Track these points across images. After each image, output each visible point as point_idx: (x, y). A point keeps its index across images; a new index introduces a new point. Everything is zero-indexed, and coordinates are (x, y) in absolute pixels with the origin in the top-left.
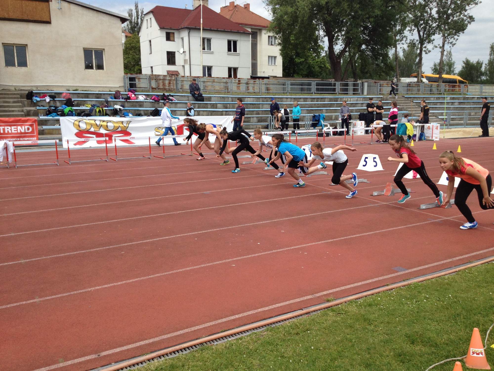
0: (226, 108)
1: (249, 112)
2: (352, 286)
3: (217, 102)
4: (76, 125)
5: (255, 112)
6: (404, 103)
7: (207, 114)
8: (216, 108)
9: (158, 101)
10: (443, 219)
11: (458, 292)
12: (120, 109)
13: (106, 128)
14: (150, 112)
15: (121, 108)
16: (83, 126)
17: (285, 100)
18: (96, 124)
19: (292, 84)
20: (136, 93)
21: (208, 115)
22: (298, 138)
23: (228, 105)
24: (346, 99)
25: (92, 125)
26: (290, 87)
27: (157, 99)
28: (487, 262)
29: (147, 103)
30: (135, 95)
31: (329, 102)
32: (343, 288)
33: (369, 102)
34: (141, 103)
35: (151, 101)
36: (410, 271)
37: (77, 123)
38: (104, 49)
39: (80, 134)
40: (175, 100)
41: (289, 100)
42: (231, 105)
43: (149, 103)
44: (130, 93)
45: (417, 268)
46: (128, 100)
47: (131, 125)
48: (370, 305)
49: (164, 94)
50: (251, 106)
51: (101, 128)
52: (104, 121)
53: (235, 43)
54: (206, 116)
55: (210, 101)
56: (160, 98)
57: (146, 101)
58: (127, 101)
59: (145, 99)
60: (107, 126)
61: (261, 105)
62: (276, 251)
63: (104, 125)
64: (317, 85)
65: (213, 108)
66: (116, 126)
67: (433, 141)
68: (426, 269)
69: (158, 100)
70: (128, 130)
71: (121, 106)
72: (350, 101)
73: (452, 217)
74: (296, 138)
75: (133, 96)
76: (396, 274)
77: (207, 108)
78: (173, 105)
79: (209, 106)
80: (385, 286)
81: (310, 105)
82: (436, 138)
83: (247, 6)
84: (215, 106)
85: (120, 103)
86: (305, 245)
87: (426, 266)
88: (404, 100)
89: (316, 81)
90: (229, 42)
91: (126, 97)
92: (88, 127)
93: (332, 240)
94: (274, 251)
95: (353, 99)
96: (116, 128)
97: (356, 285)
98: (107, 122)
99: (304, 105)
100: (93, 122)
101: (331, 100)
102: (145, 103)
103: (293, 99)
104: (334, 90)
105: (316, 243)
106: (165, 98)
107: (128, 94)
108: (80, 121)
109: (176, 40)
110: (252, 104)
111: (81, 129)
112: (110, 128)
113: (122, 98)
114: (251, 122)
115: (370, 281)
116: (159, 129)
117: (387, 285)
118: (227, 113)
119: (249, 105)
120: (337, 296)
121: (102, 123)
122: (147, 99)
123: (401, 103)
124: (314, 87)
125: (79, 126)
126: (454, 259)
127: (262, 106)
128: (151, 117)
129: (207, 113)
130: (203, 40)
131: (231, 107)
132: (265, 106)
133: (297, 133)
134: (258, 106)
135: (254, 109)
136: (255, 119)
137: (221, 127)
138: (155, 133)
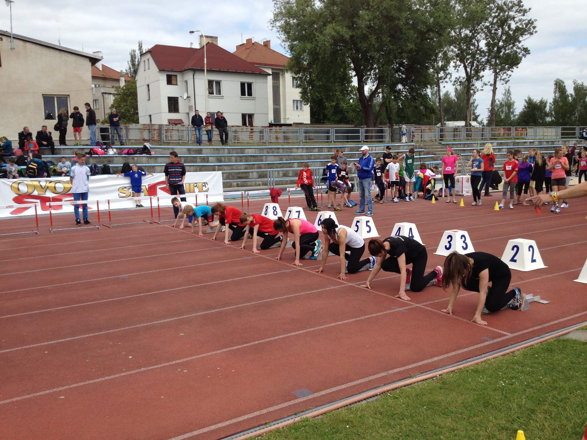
0: (221, 162)
1: (248, 166)
3: (208, 155)
4: (14, 188)
5: (256, 166)
6: (440, 151)
7: (195, 170)
8: (208, 162)
10: (412, 307)
13: (54, 189)
14: (118, 169)
16: (24, 189)
17: (295, 150)
18: (41, 186)
19: (306, 133)
21: (196, 171)
23: (223, 158)
24: (371, 148)
25: (35, 187)
26: (303, 135)
29: (118, 158)
31: (350, 152)
33: (385, 151)
34: (111, 159)
35: (123, 155)
36: (316, 395)
37: (15, 185)
38: (69, 95)
39: (20, 199)
41: (300, 150)
42: (226, 157)
43: (120, 159)
45: (328, 390)
46: (93, 156)
50: (252, 158)
51: (48, 191)
52: (51, 182)
53: (250, 85)
54: (194, 171)
55: (202, 154)
58: (91, 156)
59: (116, 154)
60: (55, 187)
61: (264, 157)
63: (52, 187)
64: (337, 132)
65: (204, 162)
66: (67, 188)
67: (463, 196)
68: (338, 391)
72: (375, 151)
73: (425, 304)
77: (196, 162)
78: (153, 159)
79: (199, 160)
80: (262, 425)
81: (325, 156)
82: (468, 192)
83: (267, 44)
84: (206, 160)
88: (441, 148)
89: (335, 127)
90: (243, 85)
92: (30, 191)
95: (379, 147)
96: (67, 190)
98: (56, 183)
99: (318, 156)
100: (36, 183)
101: (352, 149)
102: (115, 158)
103: (305, 149)
104: (358, 137)
108: (19, 183)
109: (179, 83)
110: (254, 156)
111: (20, 193)
112: (59, 190)
114: (250, 178)
116: (125, 189)
117: (266, 424)
118: (221, 168)
119: (250, 158)
121: (48, 184)
122: (118, 154)
123: (438, 151)
124: (333, 135)
125: (18, 189)
126: (391, 372)
127: (266, 158)
129: (195, 168)
130: (210, 82)
131: (226, 161)
132: (269, 158)
133: (289, 191)
134: (260, 158)
135: (256, 162)
136: (255, 175)
137: (206, 185)
138: (119, 194)
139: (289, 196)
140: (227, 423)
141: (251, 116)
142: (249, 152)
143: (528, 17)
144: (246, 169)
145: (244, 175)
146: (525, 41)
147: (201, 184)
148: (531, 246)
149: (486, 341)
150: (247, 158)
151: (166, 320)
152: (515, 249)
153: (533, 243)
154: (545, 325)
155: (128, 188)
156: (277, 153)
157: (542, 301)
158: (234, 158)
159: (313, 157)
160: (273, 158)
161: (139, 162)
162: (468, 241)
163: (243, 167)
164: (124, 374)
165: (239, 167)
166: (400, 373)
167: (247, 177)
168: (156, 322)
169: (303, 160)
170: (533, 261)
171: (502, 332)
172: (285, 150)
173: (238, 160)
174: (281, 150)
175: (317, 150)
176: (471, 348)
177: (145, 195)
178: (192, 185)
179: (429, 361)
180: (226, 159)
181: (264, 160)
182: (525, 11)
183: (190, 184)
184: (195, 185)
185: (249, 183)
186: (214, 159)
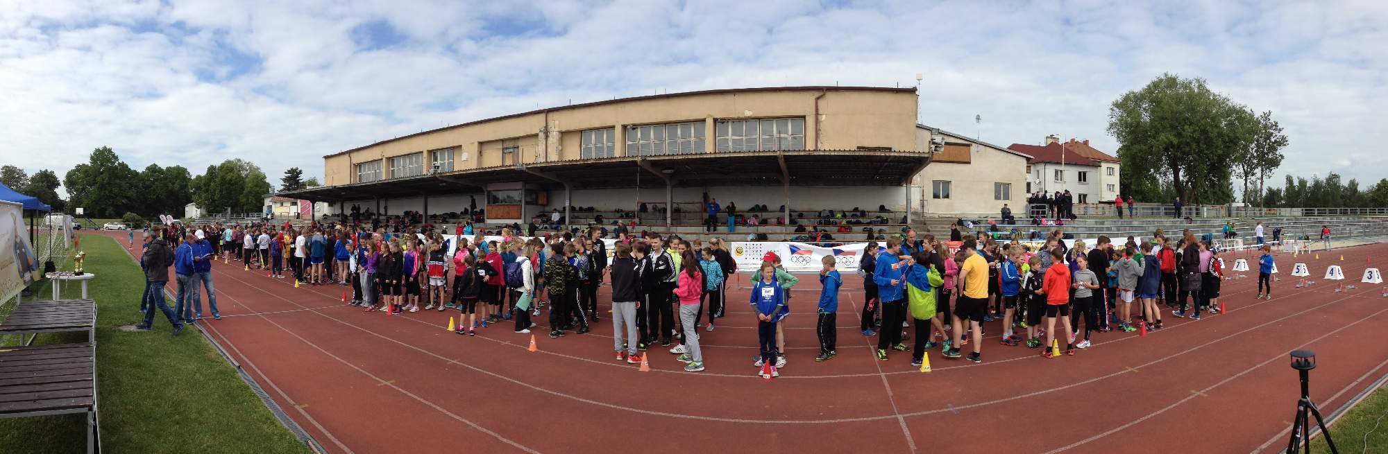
53: (1085, 174)
83: (1086, 143)
90: (1080, 173)
109: (1032, 172)
130: (1056, 172)
141: (1085, 196)
143: (1282, 133)
146: (1281, 151)
182: (1280, 130)
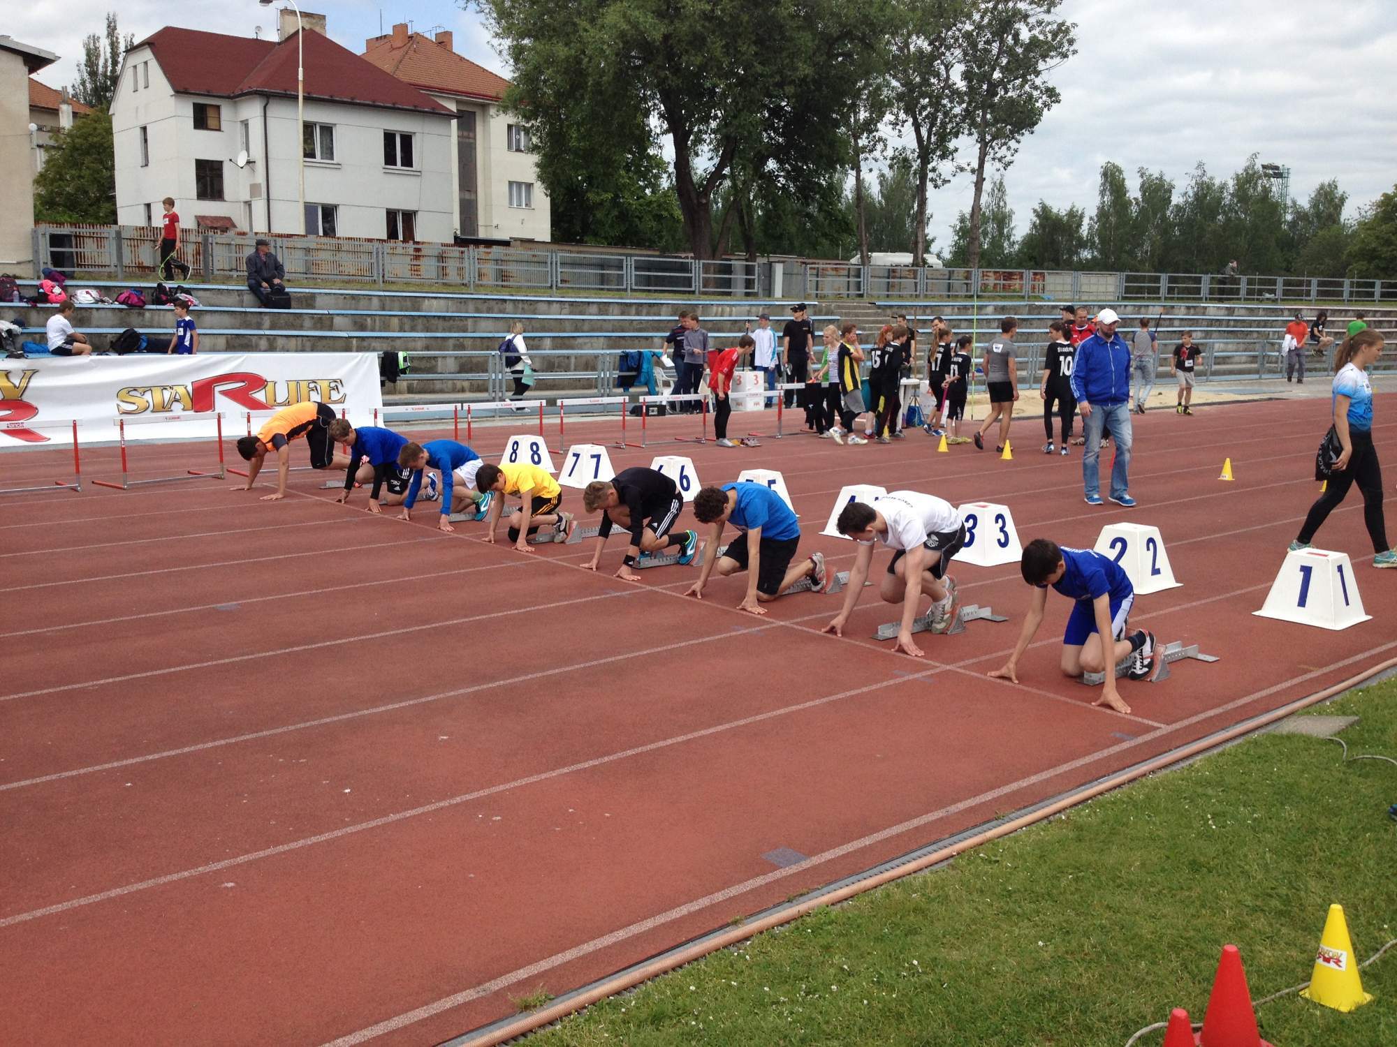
0: (363, 328)
1: (433, 342)
2: (621, 935)
3: (331, 312)
5: (451, 342)
7: (300, 348)
8: (331, 328)
9: (141, 307)
10: (937, 670)
11: (945, 941)
12: (9, 331)
14: (109, 338)
15: (15, 327)
17: (543, 307)
20: (68, 283)
21: (303, 350)
22: (565, 420)
23: (369, 319)
24: (720, 309)
26: (558, 270)
27: (136, 300)
28: (1046, 817)
29: (102, 313)
30: (64, 288)
32: (588, 948)
34: (85, 314)
35: (117, 305)
36: (816, 860)
40: (195, 302)
41: (556, 307)
42: (377, 318)
43: (110, 314)
44: (50, 283)
45: (837, 850)
46: (39, 305)
47: (36, 382)
48: (657, 1019)
49: (160, 285)
50: (441, 323)
53: (407, 140)
54: (296, 351)
55: (314, 308)
56: (146, 296)
57: (100, 305)
58: (35, 307)
59: (97, 302)
61: (470, 321)
62: (398, 816)
64: (640, 266)
65: (321, 329)
68: (863, 851)
69: (141, 304)
70: (26, 398)
71: (14, 322)
72: (730, 315)
73: (962, 664)
74: (558, 421)
75: (57, 290)
76: (770, 877)
77: (301, 328)
79: (307, 323)
80: (728, 925)
81: (616, 323)
83: (444, 40)
84: (327, 323)
85: (12, 315)
86: (502, 787)
87: (867, 841)
88: (873, 315)
89: (635, 255)
90: (389, 138)
91: (31, 293)
93: (596, 762)
94: (393, 817)
95: (736, 308)
97: (635, 929)
99: (599, 324)
102: (94, 312)
103: (567, 306)
104: (688, 282)
105: (543, 776)
106: (164, 298)
107: (41, 286)
109: (224, 125)
110: (444, 317)
113: (21, 299)
114: (439, 370)
115: (683, 910)
117: (735, 923)
118: (365, 344)
119: (435, 322)
120: (559, 983)
122: (103, 301)
124: (630, 274)
126: (954, 809)
127: (475, 323)
128: (114, 357)
129: (299, 343)
130: (308, 128)
131: (377, 328)
132: (483, 324)
133: (562, 407)
134: (461, 324)
135: (450, 331)
136: (451, 364)
137: (340, 387)
138: (118, 405)
139: (562, 418)
140: (649, 924)
141: (409, 217)
142: (433, 308)
144: (427, 348)
145: (423, 364)
146: (1051, 72)
147: (326, 383)
148: (1151, 540)
149: (1121, 741)
150: (429, 322)
151: (390, 707)
152: (1119, 545)
153: (1154, 532)
154: (1230, 706)
155: (141, 390)
156: (501, 312)
157: (1201, 657)
158: (395, 321)
159: (586, 327)
160: (490, 324)
161: (155, 323)
162: (1011, 528)
163: (419, 344)
164: (350, 830)
165: (411, 345)
166: (971, 810)
167: (431, 370)
168: (366, 712)
169: (564, 331)
170: (1156, 571)
171: (1146, 721)
172: (520, 305)
173: (407, 327)
174: (509, 306)
175: (594, 309)
176: (1097, 756)
177: (184, 410)
178: (304, 385)
179: (1024, 783)
180: (377, 321)
181: (470, 328)
183: (298, 382)
184: (312, 385)
185: (438, 385)
186: (347, 321)
